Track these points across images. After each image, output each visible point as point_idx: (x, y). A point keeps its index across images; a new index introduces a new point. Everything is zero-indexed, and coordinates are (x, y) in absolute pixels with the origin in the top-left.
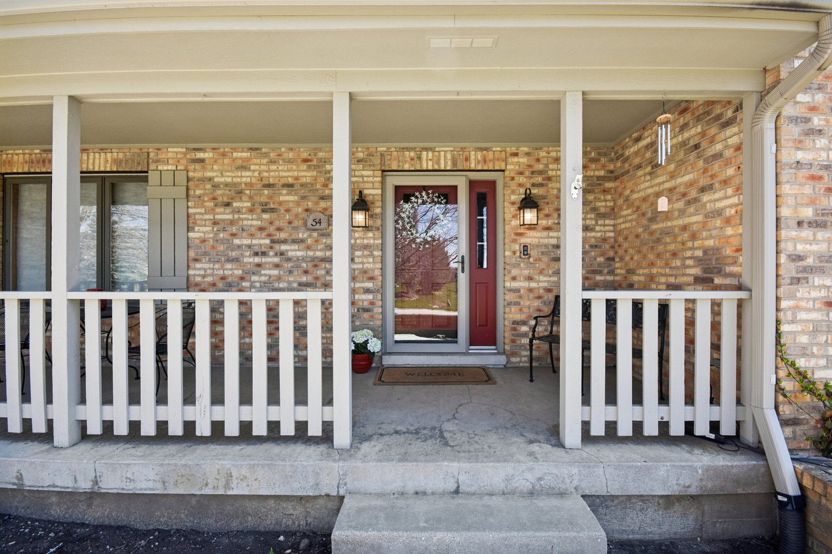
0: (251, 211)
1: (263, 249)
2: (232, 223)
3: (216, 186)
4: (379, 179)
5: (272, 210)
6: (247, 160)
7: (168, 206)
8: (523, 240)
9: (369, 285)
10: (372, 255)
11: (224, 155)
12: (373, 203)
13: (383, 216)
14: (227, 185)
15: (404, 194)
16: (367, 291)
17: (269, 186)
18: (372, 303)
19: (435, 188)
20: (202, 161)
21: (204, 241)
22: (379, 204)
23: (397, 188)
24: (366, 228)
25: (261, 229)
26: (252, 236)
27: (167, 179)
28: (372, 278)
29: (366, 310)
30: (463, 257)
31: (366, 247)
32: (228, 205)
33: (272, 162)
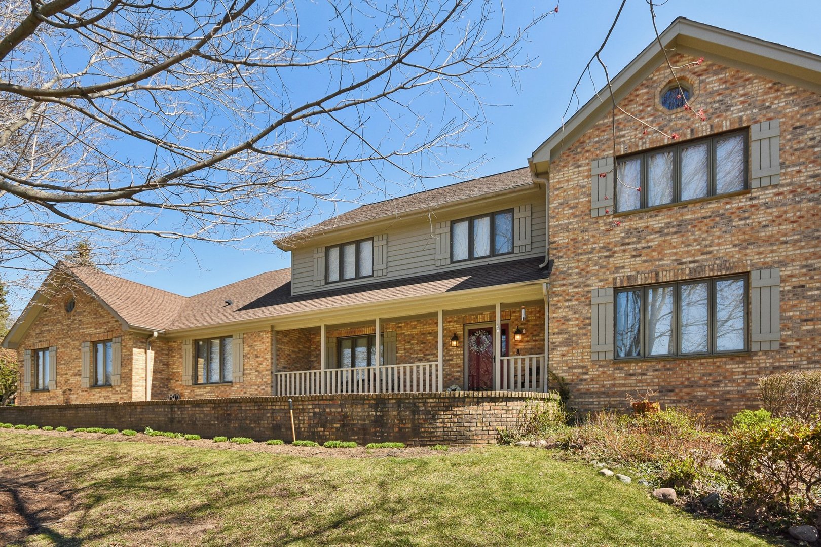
0: (417, 344)
2: (411, 349)
3: (405, 336)
4: (462, 328)
5: (424, 343)
6: (415, 325)
7: (390, 344)
8: (518, 347)
9: (459, 369)
10: (459, 358)
11: (408, 324)
12: (460, 337)
13: (464, 342)
14: (409, 335)
15: (472, 333)
16: (458, 372)
17: (423, 334)
18: (459, 376)
19: (484, 329)
20: (401, 327)
21: (401, 356)
22: (462, 337)
23: (470, 331)
24: (457, 347)
25: (420, 350)
26: (417, 353)
27: (390, 335)
28: (459, 367)
29: (458, 379)
31: (457, 355)
32: (409, 342)
33: (424, 325)
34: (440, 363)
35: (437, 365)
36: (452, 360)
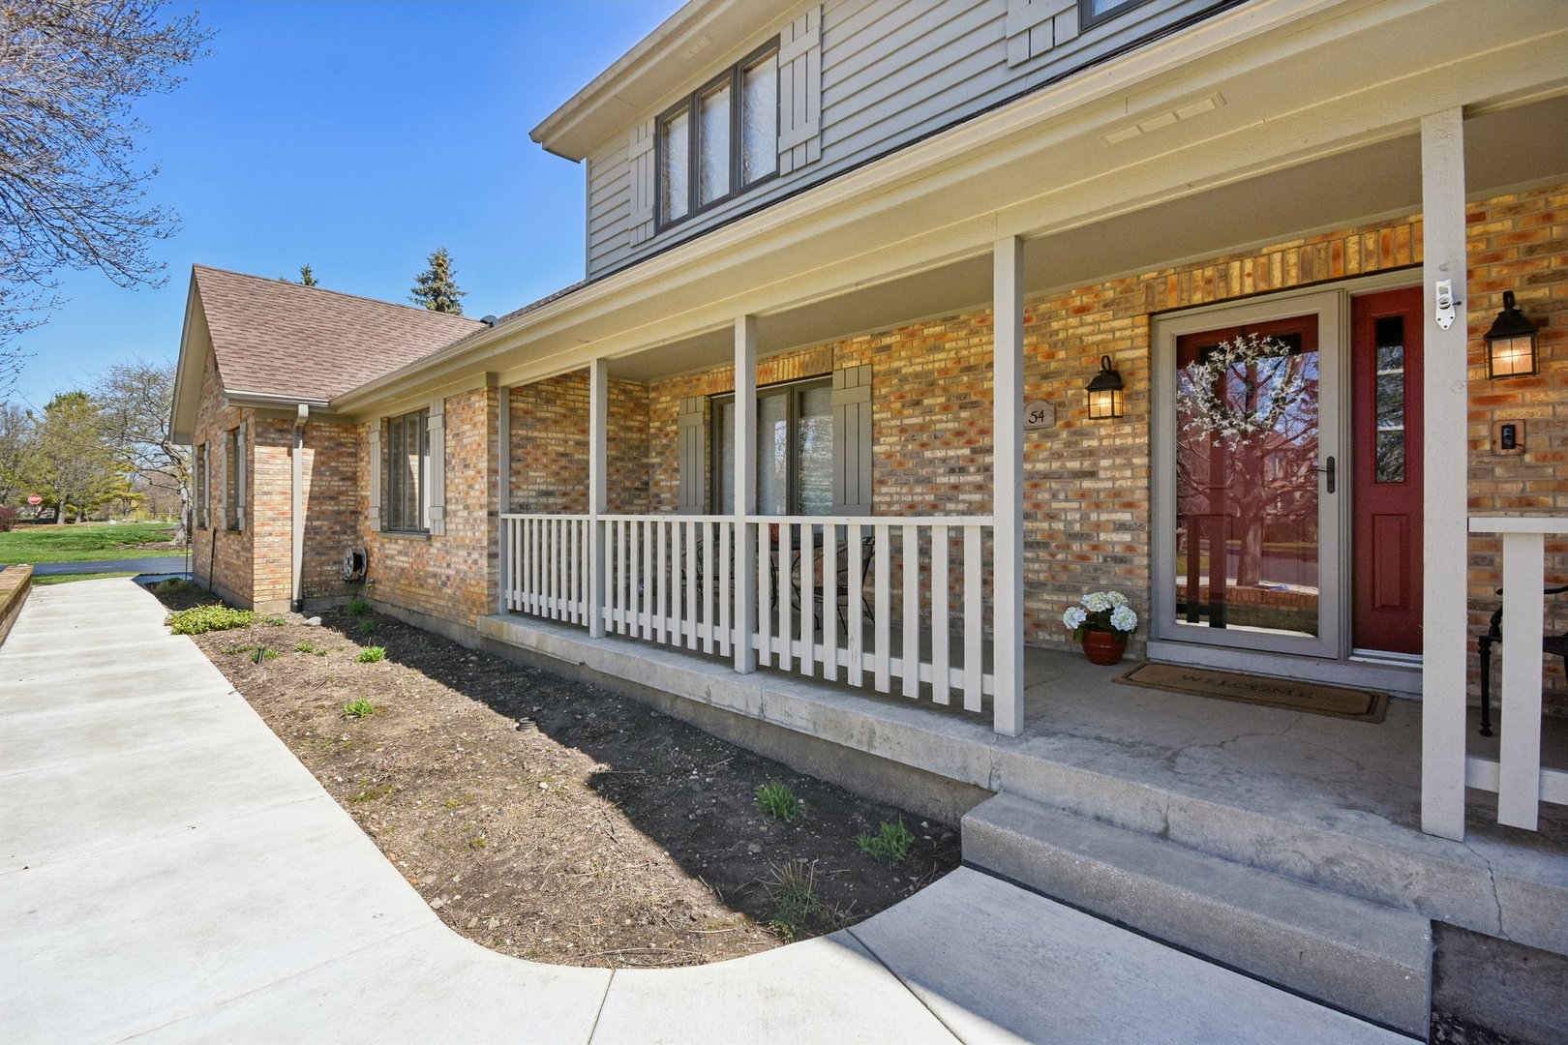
0: (945, 408)
1: (962, 464)
2: (922, 428)
3: (904, 380)
4: (1143, 330)
5: (974, 405)
6: (941, 336)
7: (852, 411)
9: (1125, 516)
10: (1129, 465)
11: (912, 335)
12: (1132, 374)
13: (1151, 395)
14: (916, 375)
15: (1192, 349)
16: (1121, 527)
17: (968, 369)
18: (1130, 548)
19: (1262, 328)
20: (888, 348)
21: (889, 456)
22: (1144, 373)
23: (1182, 341)
24: (1118, 418)
25: (959, 434)
26: (947, 445)
27: (852, 380)
28: (1129, 505)
29: (1120, 560)
30: (1331, 460)
31: (1118, 451)
32: (918, 403)
33: (973, 333)
34: (1004, 518)
35: (987, 533)
36: (1092, 474)
